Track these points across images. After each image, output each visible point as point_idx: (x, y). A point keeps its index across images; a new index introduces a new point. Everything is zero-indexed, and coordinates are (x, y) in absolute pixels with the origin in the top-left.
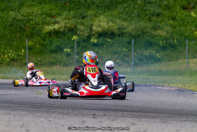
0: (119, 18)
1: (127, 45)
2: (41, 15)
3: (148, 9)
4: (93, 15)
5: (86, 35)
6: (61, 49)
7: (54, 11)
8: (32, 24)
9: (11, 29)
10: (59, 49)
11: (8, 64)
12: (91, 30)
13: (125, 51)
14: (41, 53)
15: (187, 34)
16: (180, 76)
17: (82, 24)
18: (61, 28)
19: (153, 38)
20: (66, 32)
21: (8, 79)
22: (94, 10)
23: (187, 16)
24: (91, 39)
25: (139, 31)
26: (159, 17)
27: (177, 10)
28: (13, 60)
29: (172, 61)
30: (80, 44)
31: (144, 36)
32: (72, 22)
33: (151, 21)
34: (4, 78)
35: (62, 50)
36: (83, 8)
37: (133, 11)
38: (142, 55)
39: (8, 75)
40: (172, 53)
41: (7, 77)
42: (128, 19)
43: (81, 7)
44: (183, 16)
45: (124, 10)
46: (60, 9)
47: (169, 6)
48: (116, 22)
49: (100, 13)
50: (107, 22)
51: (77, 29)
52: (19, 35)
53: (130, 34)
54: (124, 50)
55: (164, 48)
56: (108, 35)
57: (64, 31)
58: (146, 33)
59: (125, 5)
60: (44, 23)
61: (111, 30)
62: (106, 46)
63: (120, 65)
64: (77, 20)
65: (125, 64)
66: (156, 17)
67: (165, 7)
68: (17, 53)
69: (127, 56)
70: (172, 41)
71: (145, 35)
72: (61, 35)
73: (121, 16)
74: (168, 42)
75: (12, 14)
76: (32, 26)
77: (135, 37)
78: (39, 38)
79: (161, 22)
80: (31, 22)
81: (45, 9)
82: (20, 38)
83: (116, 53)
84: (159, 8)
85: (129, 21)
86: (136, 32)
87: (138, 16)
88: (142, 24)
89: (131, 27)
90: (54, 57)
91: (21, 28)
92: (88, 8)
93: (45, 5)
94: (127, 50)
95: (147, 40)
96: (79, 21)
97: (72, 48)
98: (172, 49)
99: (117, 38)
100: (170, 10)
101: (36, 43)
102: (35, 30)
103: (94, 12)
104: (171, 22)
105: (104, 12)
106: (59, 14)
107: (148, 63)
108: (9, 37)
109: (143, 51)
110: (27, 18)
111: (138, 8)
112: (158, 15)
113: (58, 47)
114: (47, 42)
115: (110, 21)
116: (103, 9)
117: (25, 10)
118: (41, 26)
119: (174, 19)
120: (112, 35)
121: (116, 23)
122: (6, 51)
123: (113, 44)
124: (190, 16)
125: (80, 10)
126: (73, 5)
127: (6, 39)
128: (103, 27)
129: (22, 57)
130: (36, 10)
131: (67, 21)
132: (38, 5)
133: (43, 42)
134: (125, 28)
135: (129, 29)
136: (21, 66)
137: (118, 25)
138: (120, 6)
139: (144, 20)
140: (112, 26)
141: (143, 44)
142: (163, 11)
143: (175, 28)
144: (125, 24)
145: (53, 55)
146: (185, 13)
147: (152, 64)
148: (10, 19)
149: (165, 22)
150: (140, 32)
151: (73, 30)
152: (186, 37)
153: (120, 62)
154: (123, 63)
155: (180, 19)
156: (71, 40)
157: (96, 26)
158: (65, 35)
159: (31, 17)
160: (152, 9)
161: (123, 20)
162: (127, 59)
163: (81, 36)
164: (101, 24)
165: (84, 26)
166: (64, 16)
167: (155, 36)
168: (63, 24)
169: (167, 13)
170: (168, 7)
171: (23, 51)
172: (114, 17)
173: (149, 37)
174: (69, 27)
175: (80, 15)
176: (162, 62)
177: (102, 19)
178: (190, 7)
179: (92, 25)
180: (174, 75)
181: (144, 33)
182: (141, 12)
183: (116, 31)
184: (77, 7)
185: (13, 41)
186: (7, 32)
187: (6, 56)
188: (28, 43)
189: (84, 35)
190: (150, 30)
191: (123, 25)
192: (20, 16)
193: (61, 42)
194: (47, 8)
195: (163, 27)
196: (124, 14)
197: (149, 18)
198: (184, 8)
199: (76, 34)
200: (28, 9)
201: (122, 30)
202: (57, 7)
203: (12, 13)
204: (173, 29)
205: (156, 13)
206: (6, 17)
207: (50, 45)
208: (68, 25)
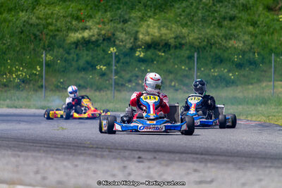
0: (176, 22)
1: (187, 61)
2: (64, 17)
3: (217, 9)
4: (140, 17)
5: (129, 46)
6: (92, 66)
7: (82, 11)
8: (52, 31)
9: (21, 38)
10: (90, 67)
11: (17, 87)
12: (136, 39)
13: (184, 69)
14: (64, 71)
15: (273, 46)
16: (263, 106)
17: (123, 30)
18: (93, 36)
19: (225, 51)
20: (101, 41)
21: (16, 107)
22: (140, 11)
23: (273, 20)
24: (135, 52)
25: (204, 41)
26: (233, 22)
27: (259, 12)
28: (24, 81)
29: (252, 84)
30: (119, 59)
31: (211, 48)
32: (108, 27)
33: (221, 27)
34: (11, 107)
35: (94, 67)
36: (125, 7)
37: (196, 12)
38: (209, 75)
39: (16, 103)
40: (252, 72)
41: (15, 105)
42: (189, 23)
43: (121, 6)
44: (267, 20)
45: (184, 11)
46: (91, 9)
47: (248, 6)
48: (172, 27)
49: (149, 15)
50: (159, 28)
51: (116, 38)
52: (32, 47)
53: (192, 46)
54: (183, 67)
55: (239, 66)
56: (161, 47)
57: (97, 41)
58: (214, 44)
59: (184, 4)
60: (69, 29)
61: (165, 40)
62: (158, 62)
63: (177, 90)
64: (115, 25)
65: (185, 88)
66: (229, 22)
67: (241, 8)
68: (29, 72)
69: (186, 76)
70: (251, 55)
71: (213, 47)
72: (92, 46)
73: (178, 19)
74: (246, 57)
75: (23, 16)
76: (51, 34)
77: (198, 49)
78: (61, 50)
79: (235, 29)
80: (50, 27)
81: (70, 9)
82: (34, 50)
83: (170, 72)
84: (234, 9)
85: (190, 26)
86: (200, 43)
87: (204, 19)
88: (209, 31)
89: (193, 35)
90: (82, 77)
91: (36, 36)
92: (132, 8)
93: (70, 3)
94: (187, 69)
95: (216, 54)
96: (119, 26)
97: (108, 65)
98: (251, 67)
99: (172, 51)
100: (249, 11)
101: (56, 57)
102: (55, 39)
103: (139, 14)
104: (251, 28)
105: (155, 14)
106: (90, 17)
107: (217, 87)
108: (18, 49)
109: (210, 70)
110: (44, 22)
111: (203, 8)
112: (232, 19)
113: (88, 63)
114: (73, 56)
115: (163, 27)
116: (153, 9)
117: (41, 11)
118: (65, 32)
119: (254, 24)
120: (167, 46)
121: (171, 30)
122: (14, 69)
123: (167, 59)
124: (278, 20)
125: (120, 11)
126: (110, 4)
127: (14, 51)
128: (152, 35)
129: (37, 77)
130: (58, 9)
131: (101, 26)
132: (61, 3)
133: (66, 55)
134: (185, 37)
135: (191, 38)
136: (36, 91)
137: (174, 33)
138: (177, 6)
139: (212, 26)
140: (166, 34)
141: (210, 59)
142: (239, 13)
143: (256, 37)
144: (185, 31)
145: (82, 74)
146: (271, 16)
147: (223, 87)
148: (19, 23)
149: (242, 28)
150: (205, 43)
151: (109, 40)
152: (271, 50)
153: (177, 84)
154: (182, 87)
155: (264, 24)
156: (107, 54)
157: (143, 34)
158: (98, 46)
159: (50, 20)
160: (223, 10)
161: (182, 25)
162: (187, 81)
163: (121, 48)
164: (150, 30)
165: (126, 34)
166: (97, 20)
167: (227, 49)
168: (96, 30)
169: (244, 15)
170: (245, 8)
171: (39, 69)
172: (169, 22)
173: (218, 49)
174: (104, 35)
175: (120, 17)
176: (237, 86)
177: (151, 24)
178: (277, 7)
179: (137, 32)
180: (254, 105)
181: (211, 44)
182: (207, 14)
183: (172, 41)
184: (116, 6)
185: (24, 54)
186: (15, 42)
187: (14, 76)
188: (46, 57)
189: (125, 46)
190: (220, 40)
191: (181, 32)
192: (34, 18)
193: (92, 56)
194: (73, 7)
195: (239, 36)
196: (182, 17)
197: (219, 23)
198: (269, 9)
199: (114, 45)
200: (47, 9)
201: (180, 40)
202: (87, 5)
203: (23, 14)
204: (253, 38)
205: (229, 15)
206: (15, 20)
207: (77, 61)
208: (103, 32)
